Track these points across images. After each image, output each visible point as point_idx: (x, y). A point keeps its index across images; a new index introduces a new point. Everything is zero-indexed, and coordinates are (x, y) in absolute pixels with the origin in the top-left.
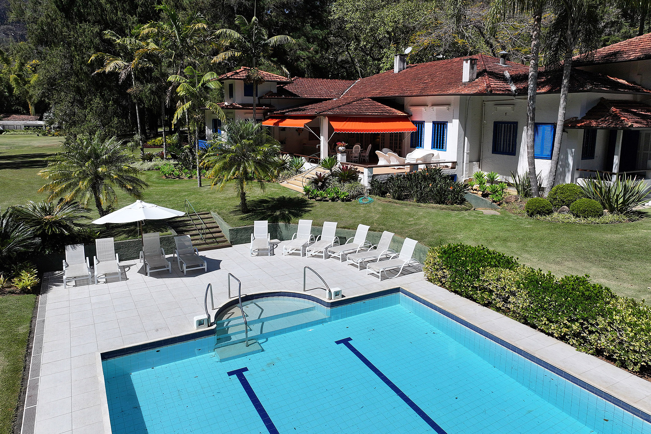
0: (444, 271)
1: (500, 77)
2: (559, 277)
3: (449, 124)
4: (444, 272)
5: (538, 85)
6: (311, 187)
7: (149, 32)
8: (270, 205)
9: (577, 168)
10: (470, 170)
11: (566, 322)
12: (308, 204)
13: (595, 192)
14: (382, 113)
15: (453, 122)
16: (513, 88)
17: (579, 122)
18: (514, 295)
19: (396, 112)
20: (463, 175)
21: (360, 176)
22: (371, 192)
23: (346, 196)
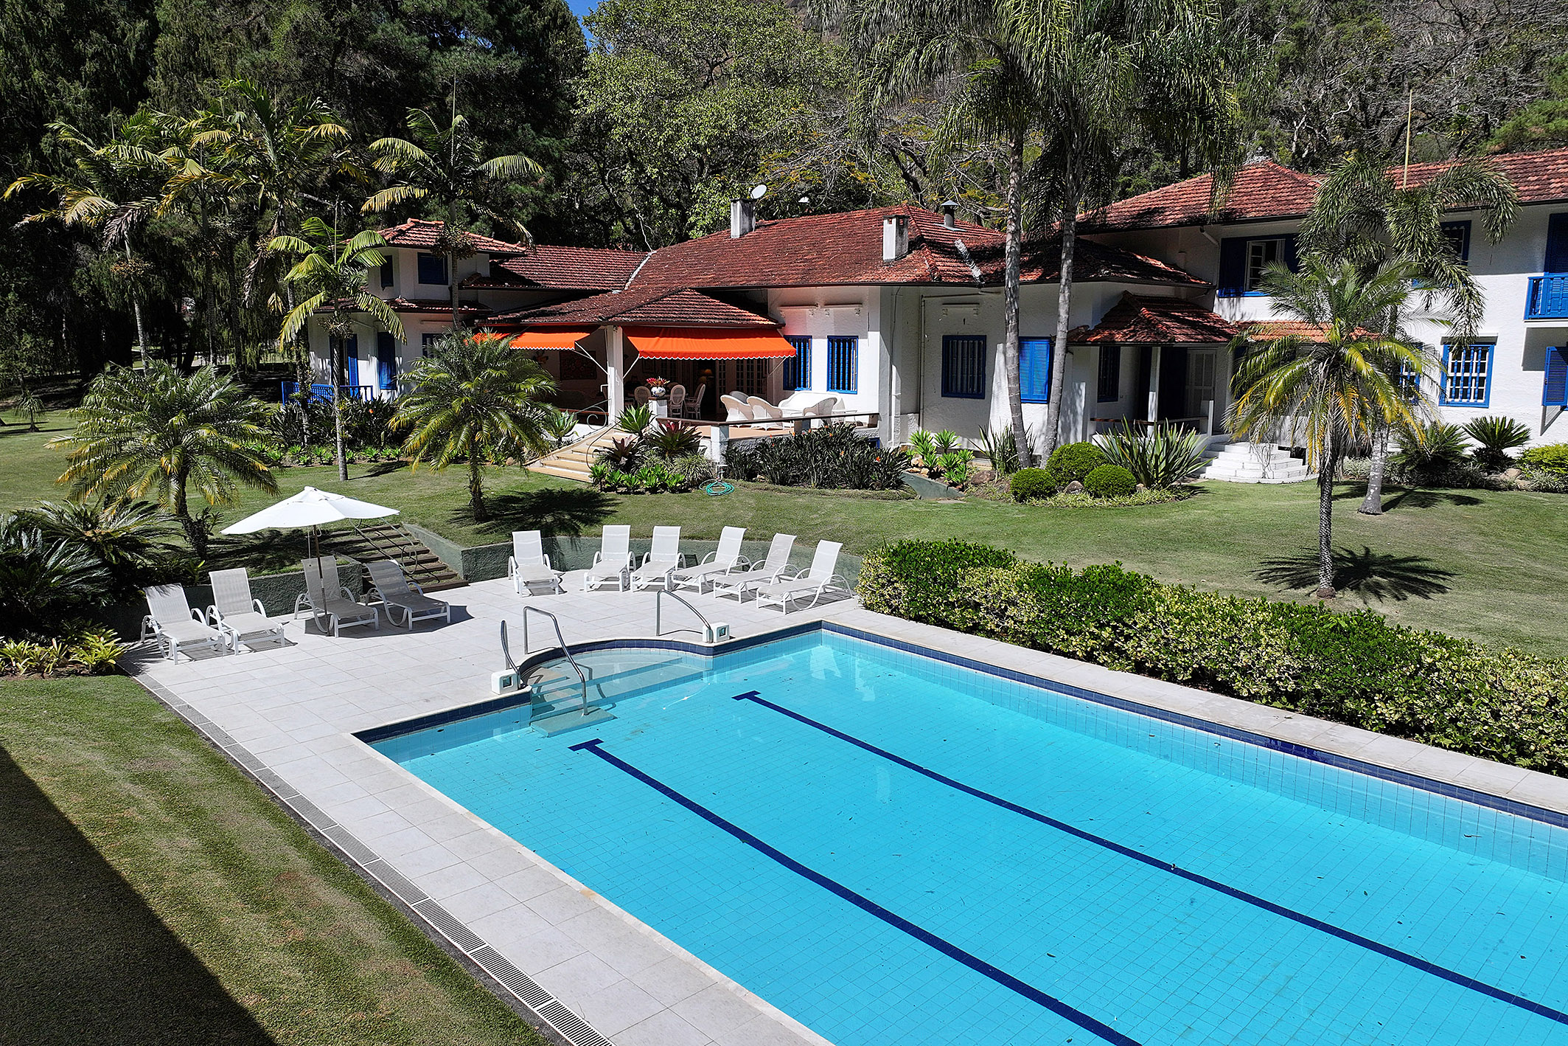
0: (896, 585)
1: (951, 252)
2: (1077, 571)
3: (861, 342)
4: (895, 588)
5: (1024, 267)
6: (606, 467)
7: (213, 140)
8: (527, 505)
9: (1091, 417)
10: (903, 428)
11: (1093, 629)
12: (603, 500)
13: (1123, 455)
14: (728, 319)
15: (869, 337)
16: (976, 273)
17: (1089, 334)
18: (1015, 604)
19: (754, 318)
20: (890, 439)
21: (703, 442)
22: (727, 473)
23: (680, 483)
